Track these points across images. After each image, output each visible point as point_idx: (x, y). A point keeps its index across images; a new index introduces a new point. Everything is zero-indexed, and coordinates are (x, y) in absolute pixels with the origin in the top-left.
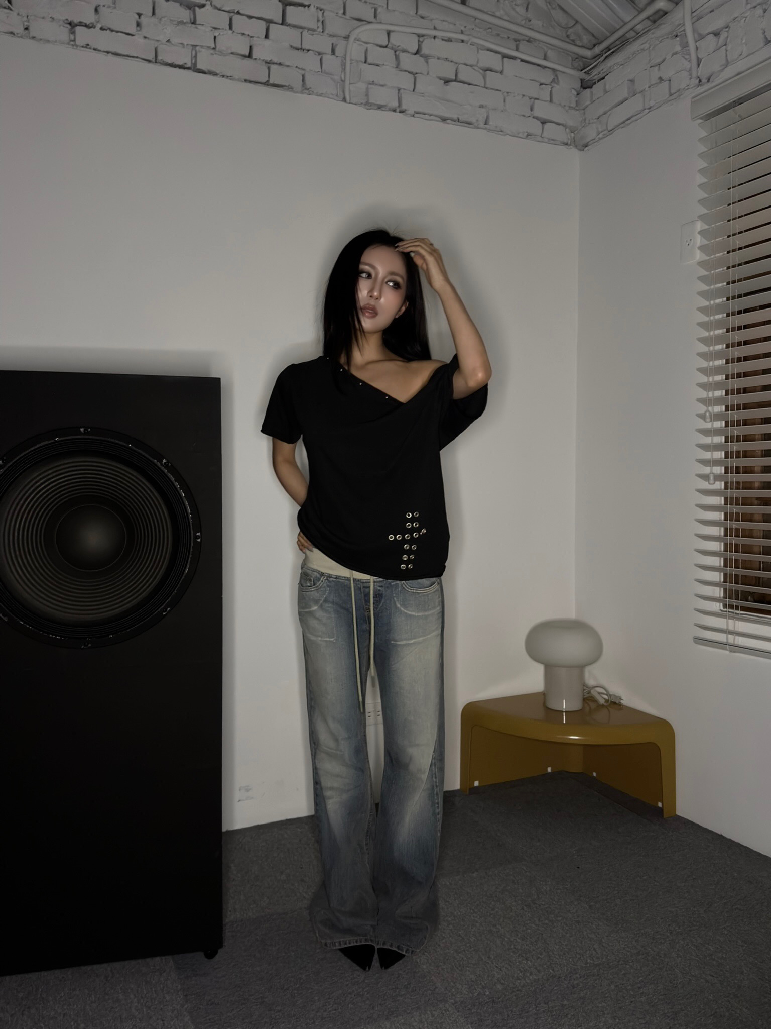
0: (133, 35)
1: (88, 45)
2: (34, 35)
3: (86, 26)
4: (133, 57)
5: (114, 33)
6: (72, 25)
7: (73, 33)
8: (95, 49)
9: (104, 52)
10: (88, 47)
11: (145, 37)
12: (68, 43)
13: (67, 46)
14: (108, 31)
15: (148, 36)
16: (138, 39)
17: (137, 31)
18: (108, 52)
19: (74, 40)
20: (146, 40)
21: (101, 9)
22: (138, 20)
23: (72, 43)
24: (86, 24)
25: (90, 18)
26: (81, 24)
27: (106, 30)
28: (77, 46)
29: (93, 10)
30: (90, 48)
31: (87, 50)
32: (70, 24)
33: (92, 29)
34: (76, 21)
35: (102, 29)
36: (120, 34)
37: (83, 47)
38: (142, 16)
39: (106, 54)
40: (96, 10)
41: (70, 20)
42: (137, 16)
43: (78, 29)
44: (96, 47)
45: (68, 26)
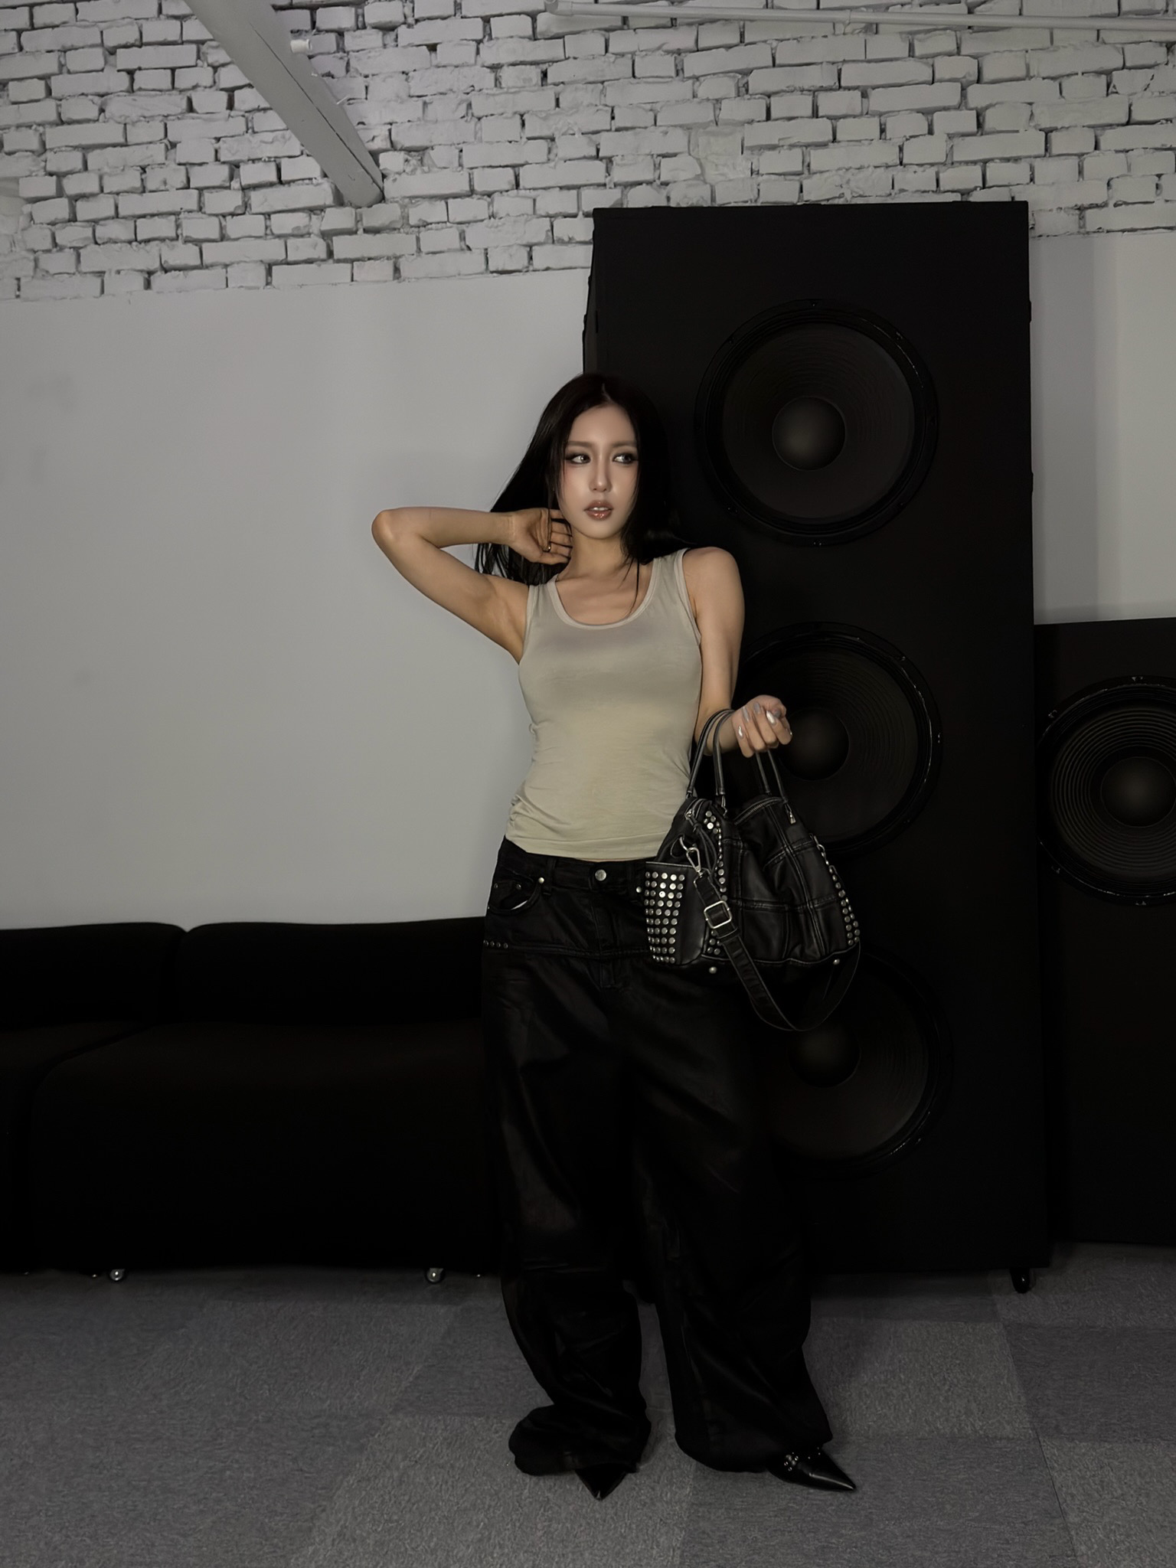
0: (1154, 202)
1: (1100, 228)
2: (1040, 233)
3: (1097, 206)
4: (1152, 229)
5: (1130, 206)
6: (1081, 209)
7: (1082, 218)
8: (1108, 232)
9: (1119, 231)
10: (1100, 230)
11: (1167, 201)
12: (1079, 233)
13: (1078, 236)
14: (1123, 206)
15: (1168, 199)
16: (1159, 204)
17: (1158, 195)
18: (1123, 231)
19: (1084, 226)
20: (1169, 203)
21: (1111, 183)
22: (1159, 183)
23: (1082, 230)
24: (1097, 205)
25: (1099, 195)
26: (1091, 206)
27: (1121, 205)
28: (1088, 233)
29: (1106, 185)
30: (1103, 232)
31: (1102, 234)
32: (1079, 209)
33: (1105, 209)
34: (1086, 203)
35: (1116, 205)
36: (1136, 205)
37: (1095, 232)
38: (1163, 177)
39: (1120, 233)
40: (1108, 184)
41: (1079, 204)
42: (1157, 178)
43: (1088, 213)
44: (1109, 229)
45: (1077, 212)
